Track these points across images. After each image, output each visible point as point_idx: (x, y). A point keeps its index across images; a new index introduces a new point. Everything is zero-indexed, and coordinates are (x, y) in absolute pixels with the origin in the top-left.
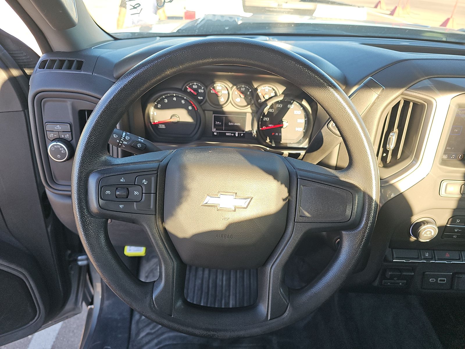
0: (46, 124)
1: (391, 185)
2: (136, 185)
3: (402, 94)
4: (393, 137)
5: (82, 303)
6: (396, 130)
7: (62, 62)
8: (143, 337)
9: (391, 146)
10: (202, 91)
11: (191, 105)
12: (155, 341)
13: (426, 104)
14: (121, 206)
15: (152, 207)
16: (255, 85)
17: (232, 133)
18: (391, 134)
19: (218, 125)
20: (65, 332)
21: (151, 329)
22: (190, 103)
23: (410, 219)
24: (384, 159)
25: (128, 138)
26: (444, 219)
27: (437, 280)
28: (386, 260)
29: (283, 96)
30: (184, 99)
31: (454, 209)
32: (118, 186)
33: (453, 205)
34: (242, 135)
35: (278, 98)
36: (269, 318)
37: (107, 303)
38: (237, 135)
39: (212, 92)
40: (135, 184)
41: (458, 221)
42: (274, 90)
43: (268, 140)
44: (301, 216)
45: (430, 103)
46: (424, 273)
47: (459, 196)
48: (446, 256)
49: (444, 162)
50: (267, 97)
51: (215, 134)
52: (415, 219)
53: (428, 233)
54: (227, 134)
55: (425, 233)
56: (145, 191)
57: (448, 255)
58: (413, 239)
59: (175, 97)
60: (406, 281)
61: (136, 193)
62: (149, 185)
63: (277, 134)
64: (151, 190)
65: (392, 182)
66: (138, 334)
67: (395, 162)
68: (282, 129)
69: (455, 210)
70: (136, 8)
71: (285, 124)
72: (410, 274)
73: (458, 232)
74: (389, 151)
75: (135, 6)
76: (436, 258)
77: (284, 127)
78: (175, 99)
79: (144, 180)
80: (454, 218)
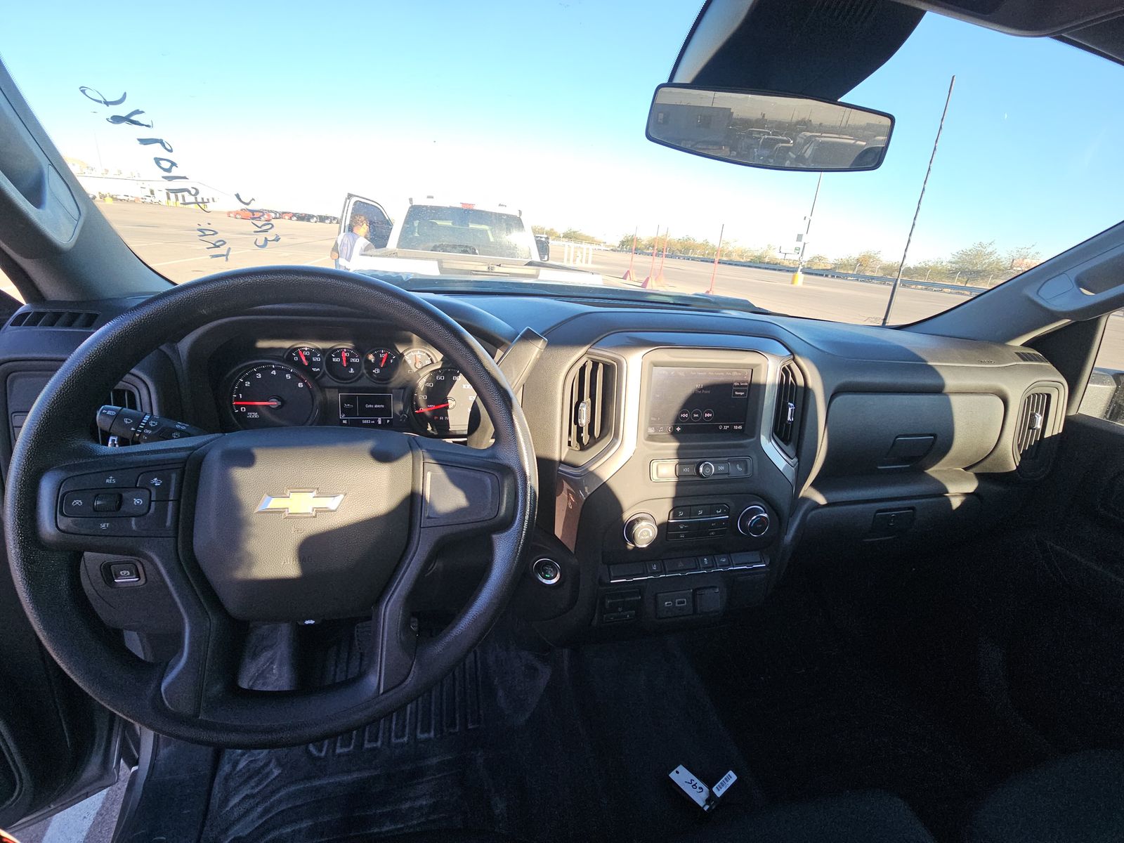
0: (13, 415)
1: (592, 473)
2: (139, 487)
3: (586, 353)
4: (585, 410)
5: (118, 762)
6: (587, 399)
7: (58, 315)
8: (235, 806)
9: (584, 421)
10: (318, 359)
11: (302, 381)
12: (260, 809)
13: (615, 364)
14: (103, 526)
15: (168, 523)
16: (401, 349)
17: (371, 420)
18: (581, 404)
19: (349, 409)
20: (100, 832)
21: (253, 788)
22: (300, 378)
23: (621, 517)
24: (579, 439)
25: (153, 424)
26: (663, 512)
27: (674, 603)
28: (601, 583)
29: (442, 363)
30: (289, 372)
31: (673, 498)
32: (101, 491)
33: (670, 492)
34: (388, 421)
35: (434, 366)
36: (381, 691)
37: (164, 752)
38: (380, 422)
39: (334, 360)
40: (136, 487)
41: (681, 514)
42: (429, 356)
43: (430, 428)
44: (429, 518)
45: (619, 363)
46: (657, 594)
47: (675, 479)
48: (680, 566)
49: (651, 438)
50: (419, 366)
51: (345, 422)
52: (627, 516)
53: (645, 534)
54: (364, 422)
55: (641, 535)
56: (157, 497)
57: (681, 565)
58: (630, 546)
59: (274, 369)
60: (634, 612)
61: (137, 501)
62: (164, 488)
63: (441, 418)
64: (168, 495)
65: (592, 469)
66: (226, 800)
67: (594, 441)
68: (448, 411)
69: (675, 499)
70: (218, 247)
71: (451, 403)
72: (636, 598)
73: (684, 529)
74: (582, 428)
75: (217, 244)
76: (667, 569)
77: (450, 407)
78: (274, 372)
79: (156, 479)
80: (675, 509)
